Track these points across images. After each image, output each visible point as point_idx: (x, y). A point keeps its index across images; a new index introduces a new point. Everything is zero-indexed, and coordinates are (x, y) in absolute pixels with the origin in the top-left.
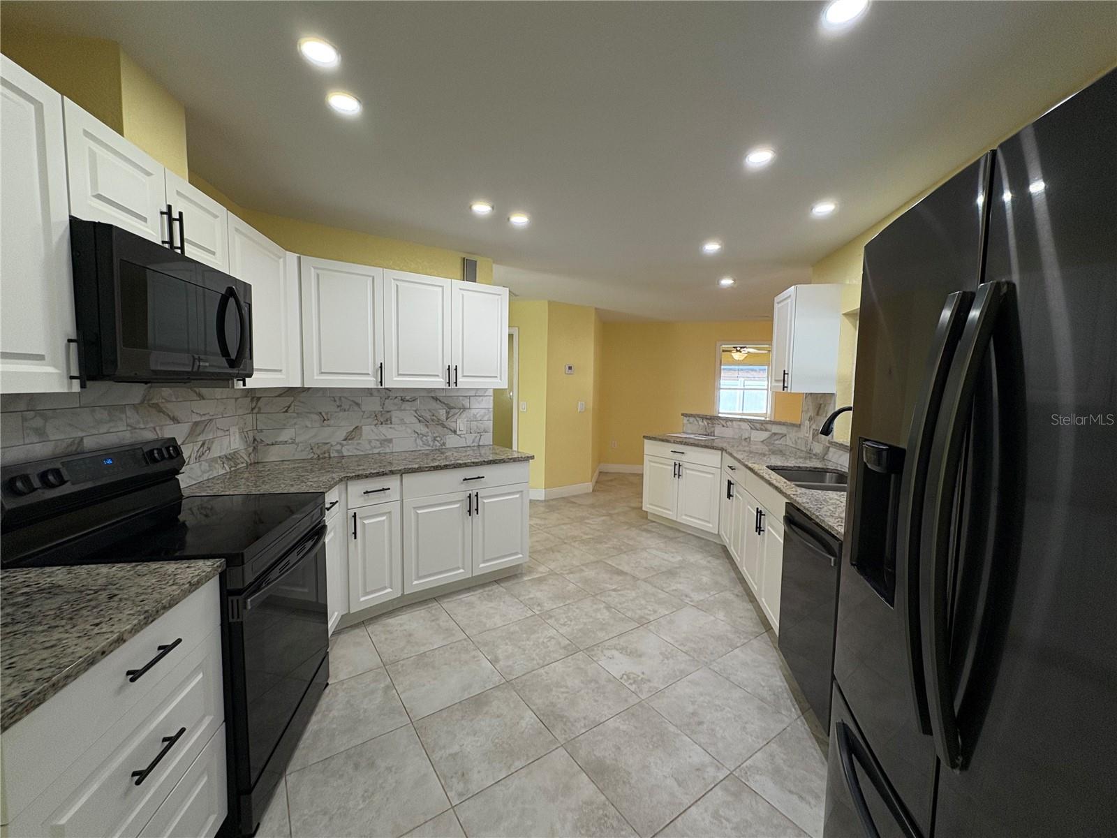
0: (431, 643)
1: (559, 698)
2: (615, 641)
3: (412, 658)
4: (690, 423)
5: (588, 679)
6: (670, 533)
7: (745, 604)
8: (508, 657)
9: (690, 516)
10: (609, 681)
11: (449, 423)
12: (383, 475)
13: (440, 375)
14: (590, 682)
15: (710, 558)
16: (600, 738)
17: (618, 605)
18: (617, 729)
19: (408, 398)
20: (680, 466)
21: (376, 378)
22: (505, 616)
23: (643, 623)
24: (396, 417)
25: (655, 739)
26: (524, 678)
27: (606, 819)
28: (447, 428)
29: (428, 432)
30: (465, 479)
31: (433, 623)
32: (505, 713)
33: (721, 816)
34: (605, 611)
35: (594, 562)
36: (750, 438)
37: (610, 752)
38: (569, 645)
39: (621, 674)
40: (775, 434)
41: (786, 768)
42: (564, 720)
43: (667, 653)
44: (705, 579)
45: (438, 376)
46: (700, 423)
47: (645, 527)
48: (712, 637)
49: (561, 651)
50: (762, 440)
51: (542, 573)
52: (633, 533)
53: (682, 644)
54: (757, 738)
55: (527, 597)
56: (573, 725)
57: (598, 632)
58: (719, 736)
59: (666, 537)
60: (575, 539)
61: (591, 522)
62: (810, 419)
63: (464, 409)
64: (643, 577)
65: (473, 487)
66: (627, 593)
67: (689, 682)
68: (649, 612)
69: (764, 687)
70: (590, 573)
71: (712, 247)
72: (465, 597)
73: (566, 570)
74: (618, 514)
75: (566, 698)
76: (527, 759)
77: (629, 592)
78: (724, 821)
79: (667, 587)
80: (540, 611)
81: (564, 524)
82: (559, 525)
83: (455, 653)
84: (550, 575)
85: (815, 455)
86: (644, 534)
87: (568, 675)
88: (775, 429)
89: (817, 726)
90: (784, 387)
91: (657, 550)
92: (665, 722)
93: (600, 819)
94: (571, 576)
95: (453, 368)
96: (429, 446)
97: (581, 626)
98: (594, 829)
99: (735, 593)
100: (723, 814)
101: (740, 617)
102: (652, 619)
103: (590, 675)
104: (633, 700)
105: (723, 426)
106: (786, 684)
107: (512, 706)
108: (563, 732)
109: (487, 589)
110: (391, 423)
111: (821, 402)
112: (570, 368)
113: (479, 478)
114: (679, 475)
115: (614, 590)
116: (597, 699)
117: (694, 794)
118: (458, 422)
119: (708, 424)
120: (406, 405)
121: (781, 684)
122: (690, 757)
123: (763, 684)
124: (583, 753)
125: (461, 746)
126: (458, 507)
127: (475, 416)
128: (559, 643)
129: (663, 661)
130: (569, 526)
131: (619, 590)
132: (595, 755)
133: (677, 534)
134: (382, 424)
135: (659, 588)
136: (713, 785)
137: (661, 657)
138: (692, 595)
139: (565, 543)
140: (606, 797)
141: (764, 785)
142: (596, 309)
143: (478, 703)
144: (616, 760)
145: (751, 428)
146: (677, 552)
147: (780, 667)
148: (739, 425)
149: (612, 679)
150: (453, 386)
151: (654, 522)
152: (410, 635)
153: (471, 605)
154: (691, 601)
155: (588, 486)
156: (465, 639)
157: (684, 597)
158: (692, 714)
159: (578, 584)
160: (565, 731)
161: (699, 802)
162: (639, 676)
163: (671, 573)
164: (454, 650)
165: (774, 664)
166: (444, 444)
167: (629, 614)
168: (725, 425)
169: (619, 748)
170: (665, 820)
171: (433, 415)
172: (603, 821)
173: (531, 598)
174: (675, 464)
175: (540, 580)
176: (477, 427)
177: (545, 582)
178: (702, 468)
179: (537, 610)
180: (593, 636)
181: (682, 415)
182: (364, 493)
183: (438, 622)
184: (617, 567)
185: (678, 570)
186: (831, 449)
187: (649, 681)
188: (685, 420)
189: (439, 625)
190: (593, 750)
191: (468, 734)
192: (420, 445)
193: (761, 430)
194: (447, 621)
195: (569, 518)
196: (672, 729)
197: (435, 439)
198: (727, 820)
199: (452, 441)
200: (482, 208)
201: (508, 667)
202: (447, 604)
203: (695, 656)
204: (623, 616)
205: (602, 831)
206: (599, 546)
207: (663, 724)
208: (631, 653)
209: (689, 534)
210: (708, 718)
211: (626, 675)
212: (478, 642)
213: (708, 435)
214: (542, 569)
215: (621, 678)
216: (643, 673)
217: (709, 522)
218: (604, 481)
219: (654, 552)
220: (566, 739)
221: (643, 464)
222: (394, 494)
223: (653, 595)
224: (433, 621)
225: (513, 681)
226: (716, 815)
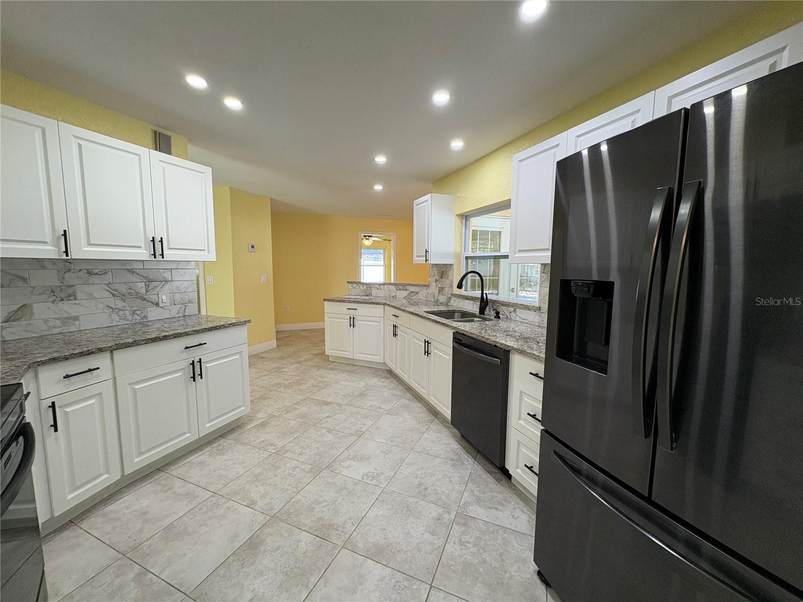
0: (174, 513)
1: (323, 512)
2: (346, 454)
3: (157, 535)
4: (354, 288)
5: (339, 488)
6: (349, 368)
7: (416, 404)
8: (263, 497)
9: (364, 354)
10: (356, 484)
11: (151, 296)
12: (89, 354)
13: (143, 246)
14: (342, 490)
15: (383, 380)
16: (368, 528)
17: (336, 427)
18: (377, 516)
19: (96, 271)
20: (354, 318)
21: (59, 247)
22: (243, 463)
23: (360, 435)
24: (82, 292)
25: (404, 512)
26: (286, 507)
27: (399, 584)
28: (148, 301)
29: (125, 306)
30: (187, 348)
31: (169, 493)
32: (282, 544)
33: (464, 542)
34: (328, 434)
35: (302, 400)
36: (396, 296)
37: (380, 535)
38: (312, 468)
39: (362, 476)
40: (412, 292)
41: (482, 495)
42: (335, 527)
43: (385, 450)
44: (386, 394)
45: (140, 247)
46: (361, 288)
47: (330, 366)
48: (407, 430)
49: (308, 475)
50: (404, 296)
51: (262, 418)
52: (323, 372)
53: (392, 441)
54: (460, 484)
55: (259, 441)
56: (344, 528)
57: (331, 452)
58: (440, 492)
59: (347, 371)
60: (279, 386)
61: (286, 370)
62: (436, 281)
63: (166, 281)
64: (345, 403)
65: (195, 355)
66: (338, 417)
67: (407, 464)
68: (360, 426)
69: (449, 452)
70: (303, 409)
71: (381, 159)
72: (193, 458)
73: (282, 411)
74: (306, 361)
75: (329, 510)
76: (320, 571)
77: (339, 415)
78: (467, 544)
79: (364, 406)
80: (274, 449)
81: (263, 376)
82: (260, 377)
83: (206, 512)
84: (270, 418)
85: (440, 303)
86: (331, 371)
87: (322, 491)
88: (412, 289)
89: (484, 464)
90: (426, 260)
91: (345, 381)
92: (405, 497)
93: (395, 586)
94: (289, 414)
95: (158, 239)
96: (128, 320)
97: (316, 451)
98: (394, 596)
99: (408, 398)
100: (464, 540)
101: (418, 413)
102: (364, 430)
103: (339, 484)
104: (378, 491)
105: (378, 289)
106: (459, 446)
107: (286, 535)
108: (338, 536)
109: (215, 445)
110: (75, 299)
111: (444, 270)
112: (253, 247)
113: (200, 344)
114: (354, 326)
115: (328, 417)
116: (352, 501)
117: (443, 536)
118: (160, 295)
119: (367, 288)
120: (94, 279)
121: (457, 447)
122: (430, 513)
123: (448, 450)
124: (361, 545)
125: (253, 591)
126: (181, 375)
127: (178, 288)
128: (304, 470)
129: (385, 456)
130: (269, 376)
131: (332, 416)
132: (370, 542)
133: (354, 368)
134: (62, 300)
135: (359, 407)
136: (451, 525)
137: (383, 455)
138: (382, 406)
139: (272, 390)
140: (392, 568)
141: (476, 511)
142: (271, 199)
143: (253, 545)
144: (386, 538)
145: (397, 289)
146: (360, 380)
147: (452, 436)
148: (389, 288)
149: (357, 482)
150: (159, 258)
151: (335, 362)
152: (145, 513)
153: (203, 464)
154: (384, 411)
155: (273, 343)
156: (212, 496)
157: (378, 409)
158: (419, 484)
159: (299, 420)
160: (340, 535)
161: (449, 540)
162: (374, 473)
163: (362, 395)
164: (204, 509)
165: (448, 436)
166: (145, 317)
167: (347, 431)
168: (379, 288)
169: (384, 529)
170: (435, 563)
171: (130, 289)
172: (397, 587)
173: (263, 441)
174: (350, 318)
175: (263, 425)
176: (181, 298)
177: (269, 425)
178: (370, 319)
179: (272, 449)
180: (328, 455)
181: (348, 282)
182: (64, 378)
183: (173, 490)
184: (322, 399)
185: (366, 392)
186: (452, 298)
187: (382, 473)
188: (350, 285)
189: (175, 493)
190: (367, 539)
191: (255, 578)
192: (116, 320)
193: (403, 290)
194: (184, 486)
195: (266, 370)
196: (411, 500)
197: (134, 313)
198: (468, 542)
199: (153, 314)
200: (196, 81)
201: (267, 504)
202: (178, 470)
203: (403, 446)
204: (344, 434)
205: (400, 594)
206: (301, 387)
207: (405, 499)
208: (361, 458)
209: (363, 366)
210: (429, 483)
211: (365, 475)
212: (227, 494)
213: (368, 296)
214: (260, 415)
215: (363, 479)
216: (376, 470)
217: (377, 355)
218: (284, 338)
219: (344, 383)
220: (343, 541)
221: (324, 321)
222: (105, 373)
223: (357, 413)
224: (167, 491)
225: (277, 515)
226: (461, 543)
